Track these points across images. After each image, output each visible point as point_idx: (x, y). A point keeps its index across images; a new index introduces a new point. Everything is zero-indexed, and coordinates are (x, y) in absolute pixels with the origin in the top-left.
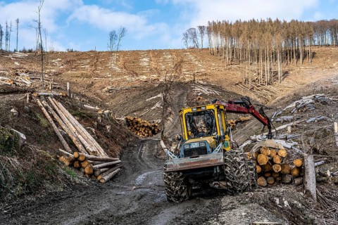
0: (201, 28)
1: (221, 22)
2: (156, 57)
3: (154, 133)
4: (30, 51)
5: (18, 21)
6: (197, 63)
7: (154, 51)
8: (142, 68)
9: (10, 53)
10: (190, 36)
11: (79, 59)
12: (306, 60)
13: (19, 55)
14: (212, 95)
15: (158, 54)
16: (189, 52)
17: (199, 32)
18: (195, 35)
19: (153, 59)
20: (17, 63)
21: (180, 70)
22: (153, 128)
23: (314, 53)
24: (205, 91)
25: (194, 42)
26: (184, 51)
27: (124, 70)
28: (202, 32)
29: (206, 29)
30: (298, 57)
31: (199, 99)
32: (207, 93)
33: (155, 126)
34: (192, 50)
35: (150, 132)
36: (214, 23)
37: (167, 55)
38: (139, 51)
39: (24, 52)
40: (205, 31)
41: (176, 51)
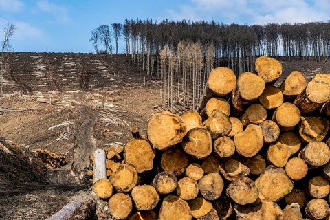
0: (116, 26)
1: (143, 22)
2: (53, 63)
3: (62, 165)
6: (108, 75)
7: (51, 55)
8: (38, 80)
10: (101, 36)
14: (120, 126)
15: (56, 59)
16: (100, 58)
17: (113, 31)
18: (106, 36)
19: (50, 66)
21: (87, 85)
22: (61, 160)
24: (114, 121)
25: (106, 43)
26: (92, 56)
27: (13, 83)
28: (117, 32)
29: (123, 27)
31: (106, 131)
32: (115, 123)
33: (63, 158)
34: (103, 56)
35: (58, 164)
36: (133, 22)
37: (69, 61)
38: (31, 54)
40: (121, 31)
41: (82, 56)
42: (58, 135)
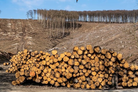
0: (35, 11)
2: (14, 23)
6: (31, 27)
7: (13, 20)
8: (8, 28)
10: (29, 14)
15: (15, 21)
16: (29, 21)
17: (34, 12)
18: (32, 14)
19: (13, 24)
21: (24, 30)
25: (31, 16)
26: (27, 20)
27: (1, 29)
28: (35, 12)
29: (37, 11)
31: (28, 46)
32: (31, 44)
36: (40, 10)
37: (19, 22)
38: (7, 19)
40: (36, 12)
41: (23, 20)
42: (14, 47)
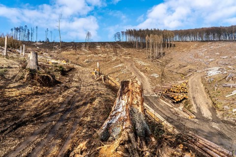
0: (122, 32)
4: (43, 42)
5: (37, 27)
7: (101, 43)
8: (98, 50)
9: (33, 42)
11: (67, 46)
12: (171, 48)
13: (38, 44)
15: (103, 44)
16: (118, 43)
17: (121, 34)
18: (119, 36)
19: (102, 46)
20: (38, 47)
23: (174, 45)
26: (115, 43)
27: (90, 52)
28: (123, 34)
29: (125, 33)
30: (168, 46)
36: (129, 30)
37: (108, 44)
39: (40, 42)
